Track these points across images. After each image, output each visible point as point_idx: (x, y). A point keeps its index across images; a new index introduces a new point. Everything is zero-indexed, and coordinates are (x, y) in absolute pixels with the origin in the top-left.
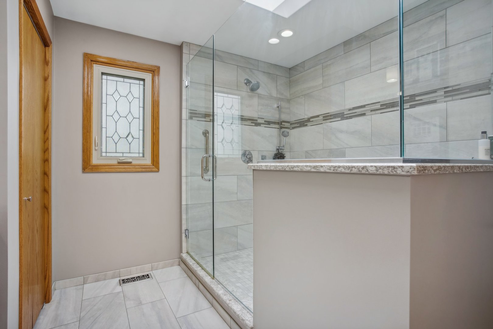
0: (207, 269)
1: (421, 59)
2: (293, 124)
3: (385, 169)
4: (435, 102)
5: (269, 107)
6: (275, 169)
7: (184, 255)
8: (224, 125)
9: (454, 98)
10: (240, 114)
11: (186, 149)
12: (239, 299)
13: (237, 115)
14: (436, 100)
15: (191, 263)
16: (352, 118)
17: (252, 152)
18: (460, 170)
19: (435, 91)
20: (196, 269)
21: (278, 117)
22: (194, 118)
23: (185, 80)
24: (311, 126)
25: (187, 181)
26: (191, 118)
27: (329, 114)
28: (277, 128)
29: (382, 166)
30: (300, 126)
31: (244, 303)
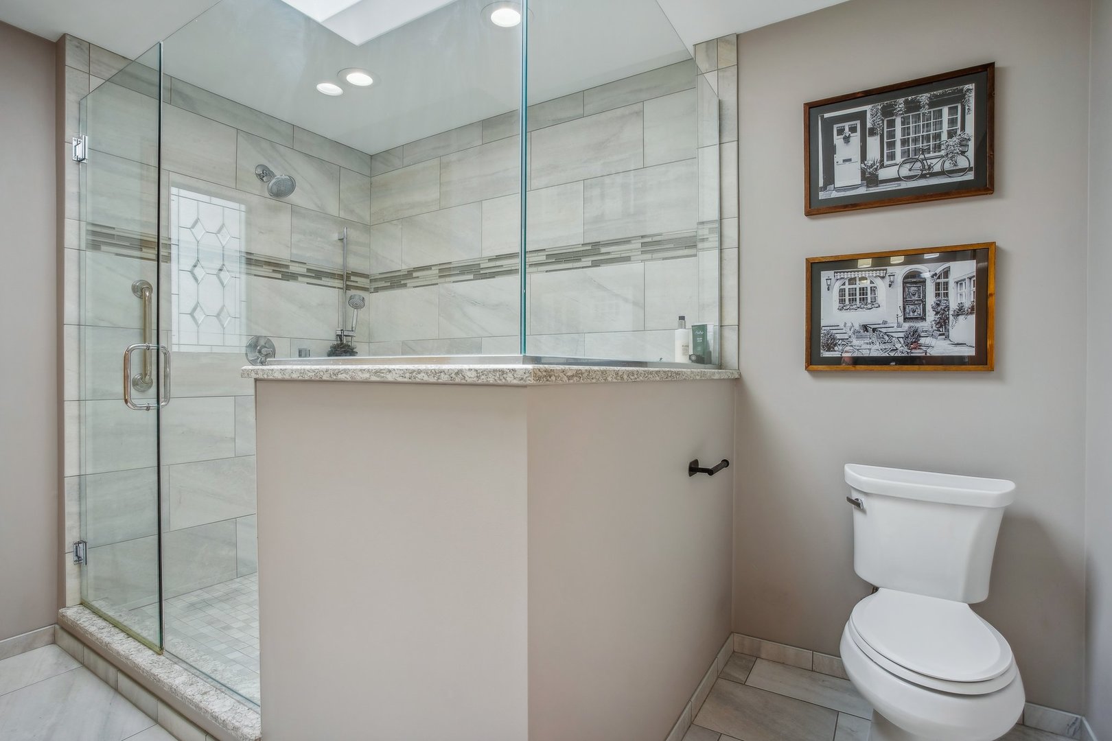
0: (144, 634)
1: (607, 180)
2: (376, 280)
3: (490, 375)
4: (627, 259)
5: (319, 239)
6: (300, 378)
7: (72, 612)
8: (197, 271)
9: (655, 255)
10: (243, 249)
11: (79, 329)
12: (229, 686)
13: (236, 251)
14: (630, 257)
15: (92, 629)
16: (494, 277)
17: (275, 342)
18: (618, 378)
19: (627, 241)
20: (107, 640)
21: (342, 263)
22: (103, 248)
23: (74, 143)
24: (414, 287)
25: (83, 414)
26: (95, 246)
27: (452, 266)
28: (338, 288)
29: (485, 370)
30: (391, 287)
31: (241, 692)
